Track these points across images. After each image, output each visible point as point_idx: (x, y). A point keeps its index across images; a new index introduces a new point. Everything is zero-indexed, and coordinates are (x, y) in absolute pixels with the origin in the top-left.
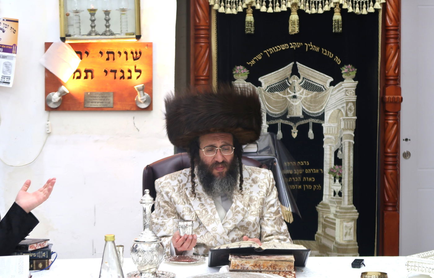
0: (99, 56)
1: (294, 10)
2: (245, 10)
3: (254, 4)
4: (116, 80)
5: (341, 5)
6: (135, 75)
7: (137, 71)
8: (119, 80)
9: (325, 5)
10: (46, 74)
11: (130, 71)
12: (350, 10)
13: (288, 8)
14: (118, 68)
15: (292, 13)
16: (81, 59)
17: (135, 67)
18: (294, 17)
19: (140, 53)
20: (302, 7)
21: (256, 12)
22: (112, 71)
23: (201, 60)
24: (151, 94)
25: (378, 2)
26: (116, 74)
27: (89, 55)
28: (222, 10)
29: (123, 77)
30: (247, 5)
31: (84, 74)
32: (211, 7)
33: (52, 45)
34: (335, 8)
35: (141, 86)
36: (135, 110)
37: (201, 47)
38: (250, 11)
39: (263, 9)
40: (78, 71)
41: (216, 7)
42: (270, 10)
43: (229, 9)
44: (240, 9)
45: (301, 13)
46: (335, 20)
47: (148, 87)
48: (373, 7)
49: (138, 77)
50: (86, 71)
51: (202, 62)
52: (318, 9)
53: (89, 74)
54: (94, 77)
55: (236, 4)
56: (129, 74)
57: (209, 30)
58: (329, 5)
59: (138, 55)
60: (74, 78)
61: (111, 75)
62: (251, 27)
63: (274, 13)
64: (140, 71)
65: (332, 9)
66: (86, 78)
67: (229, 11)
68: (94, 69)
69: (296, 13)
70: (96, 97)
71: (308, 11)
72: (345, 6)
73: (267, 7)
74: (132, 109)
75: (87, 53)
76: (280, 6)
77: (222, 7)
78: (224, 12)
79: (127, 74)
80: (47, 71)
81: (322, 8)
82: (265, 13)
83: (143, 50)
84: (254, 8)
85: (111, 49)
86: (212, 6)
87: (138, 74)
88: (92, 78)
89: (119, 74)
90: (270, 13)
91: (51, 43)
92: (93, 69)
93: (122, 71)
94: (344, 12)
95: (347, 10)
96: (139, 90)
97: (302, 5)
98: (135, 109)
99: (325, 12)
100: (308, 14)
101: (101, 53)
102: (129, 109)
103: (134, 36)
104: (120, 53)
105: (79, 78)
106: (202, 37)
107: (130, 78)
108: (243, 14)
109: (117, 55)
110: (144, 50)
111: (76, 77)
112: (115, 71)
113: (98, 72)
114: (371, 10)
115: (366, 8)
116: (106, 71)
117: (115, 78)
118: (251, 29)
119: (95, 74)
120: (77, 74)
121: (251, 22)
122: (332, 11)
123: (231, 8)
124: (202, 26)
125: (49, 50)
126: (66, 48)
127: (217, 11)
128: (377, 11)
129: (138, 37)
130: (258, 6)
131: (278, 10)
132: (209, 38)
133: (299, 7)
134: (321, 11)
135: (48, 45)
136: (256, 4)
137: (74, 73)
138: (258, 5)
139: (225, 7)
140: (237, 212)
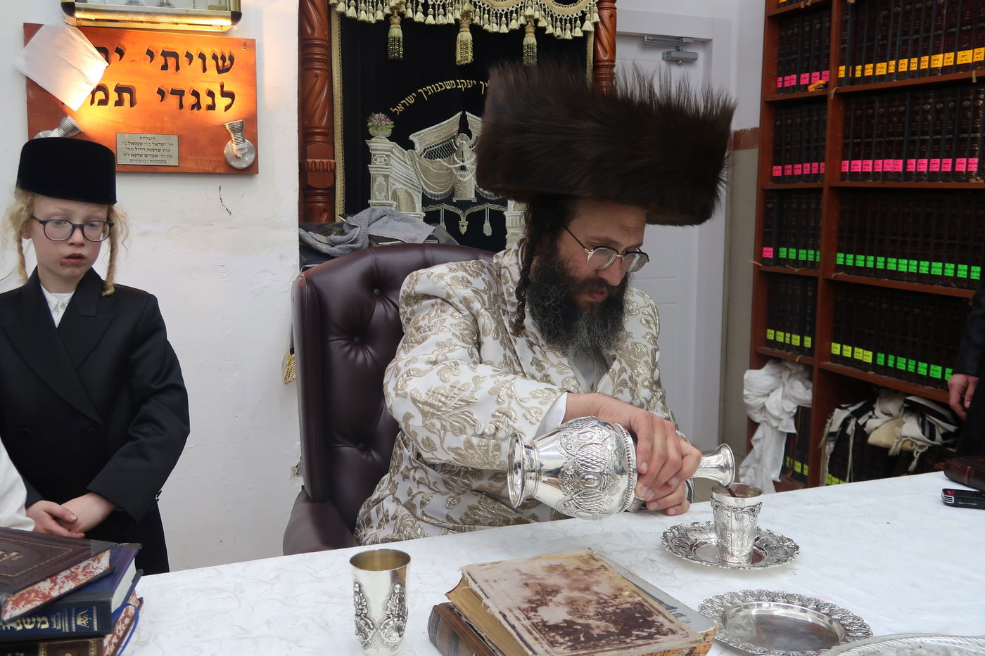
0: (145, 60)
1: (465, 25)
2: (387, 17)
3: (403, 8)
4: (183, 111)
5: (536, 21)
6: (222, 102)
7: (224, 94)
8: (189, 111)
9: (511, 20)
10: (30, 92)
11: (211, 94)
12: (550, 30)
13: (456, 20)
14: (187, 86)
15: (461, 30)
16: (107, 60)
17: (222, 87)
18: (465, 36)
19: (232, 59)
20: (477, 20)
21: (407, 23)
22: (174, 92)
23: (316, 99)
24: (254, 141)
25: (590, 21)
26: (184, 98)
27: (125, 56)
28: (351, 13)
29: (197, 106)
30: (392, 9)
31: (114, 97)
32: (330, 8)
33: (42, 27)
34: (526, 25)
35: (237, 123)
36: (222, 172)
37: (316, 76)
38: (396, 20)
39: (419, 17)
40: (100, 88)
41: (341, 7)
42: (430, 20)
43: (363, 12)
44: (380, 16)
45: (475, 29)
46: (528, 45)
47: (248, 127)
48: (581, 28)
49: (228, 108)
50: (120, 90)
51: (318, 102)
52: (500, 25)
53: (126, 96)
54: (136, 103)
55: (373, 6)
56: (209, 101)
57: (329, 48)
58: (517, 20)
59: (228, 62)
60: (92, 102)
61: (173, 101)
62: (399, 46)
63: (435, 26)
64: (231, 95)
65: (522, 26)
66: (119, 103)
67: (363, 16)
68: (136, 86)
69: (468, 30)
70: (141, 144)
71: (486, 27)
72: (542, 24)
73: (426, 14)
74: (218, 171)
75: (121, 53)
76: (445, 15)
77: (352, 9)
78: (355, 15)
79: (205, 101)
80: (31, 85)
81: (507, 25)
82: (421, 25)
83: (236, 54)
84: (402, 15)
85: (171, 47)
86: (335, 5)
87: (228, 101)
88: (132, 104)
89: (189, 100)
90: (430, 25)
91: (38, 26)
92: (133, 87)
93: (196, 94)
94: (540, 32)
95: (544, 29)
96: (234, 131)
97: (478, 18)
98: (222, 170)
99: (512, 31)
100: (486, 31)
101: (150, 54)
102: (210, 169)
103: (229, 13)
104: (189, 56)
105: (103, 102)
106: (318, 60)
107: (212, 107)
108: (385, 24)
109: (183, 60)
110: (239, 54)
111: (96, 101)
112: (180, 93)
113: (146, 93)
114: (578, 33)
115: (571, 30)
116: (161, 92)
117: (181, 106)
118: (399, 51)
119: (138, 96)
120: (100, 95)
121: (399, 38)
122: (522, 31)
123: (366, 11)
124: (316, 39)
125: (34, 40)
126: (73, 39)
127: (342, 16)
128: (586, 33)
129: (236, 17)
130: (409, 13)
131: (441, 20)
132: (328, 62)
133: (472, 20)
134: (504, 30)
135: (30, 30)
136: (406, 9)
137: (93, 93)
138: (410, 10)
139: (356, 8)
140: (622, 385)
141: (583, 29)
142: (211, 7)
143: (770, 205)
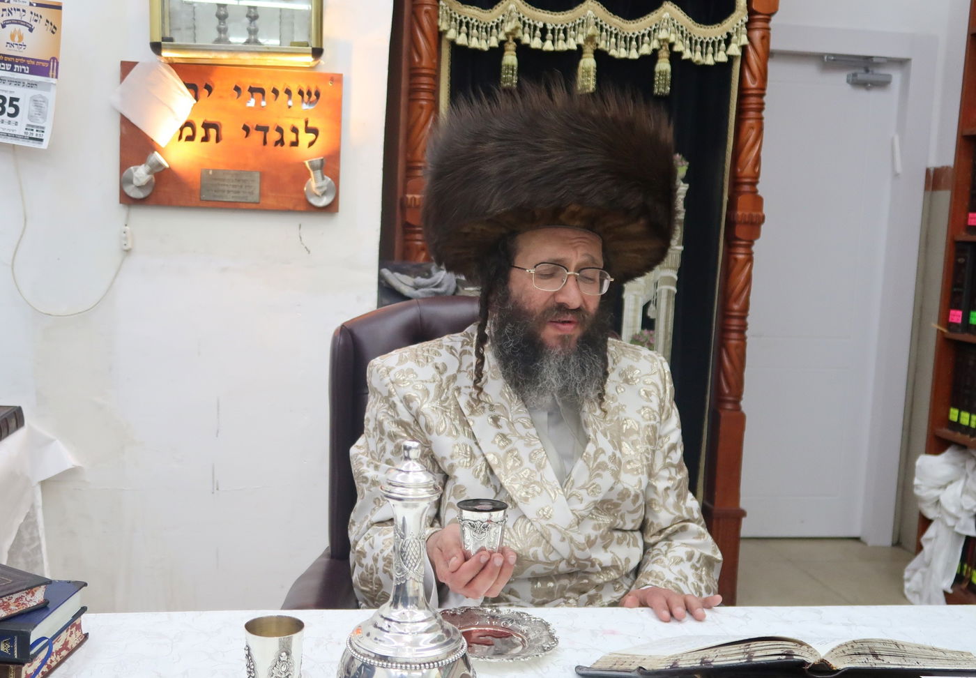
0: (232, 95)
1: (589, 51)
2: (502, 43)
3: (519, 34)
4: (266, 147)
5: (671, 45)
6: (305, 138)
7: (308, 130)
8: (273, 147)
9: (643, 43)
10: (124, 128)
11: (295, 130)
12: (687, 55)
13: (579, 46)
14: (271, 122)
15: (584, 56)
16: (196, 98)
17: (307, 123)
18: (588, 62)
19: (317, 94)
20: (602, 45)
21: (522, 50)
22: (258, 128)
23: (421, 131)
24: (336, 179)
25: (736, 43)
26: (268, 134)
27: (213, 93)
28: (461, 40)
29: (281, 142)
30: (507, 35)
31: (200, 132)
32: (440, 34)
33: (137, 65)
34: (659, 50)
35: (317, 160)
36: (302, 209)
37: (422, 107)
38: (511, 46)
39: (536, 43)
40: (188, 124)
41: (452, 34)
42: (548, 46)
43: (475, 40)
44: (494, 42)
45: (600, 55)
46: (660, 73)
47: (330, 165)
48: (725, 52)
49: (311, 144)
50: (206, 126)
51: (421, 135)
52: (630, 50)
53: (213, 132)
54: (221, 139)
55: (486, 32)
56: (292, 137)
57: (436, 77)
58: (649, 44)
59: (314, 97)
60: (180, 138)
61: (257, 137)
62: (513, 74)
63: (555, 53)
64: (315, 131)
65: (655, 52)
66: (205, 139)
67: (474, 43)
68: (222, 122)
69: (592, 56)
70: (224, 180)
71: (613, 52)
72: (678, 48)
73: (543, 39)
74: (298, 208)
75: (209, 89)
76: (565, 40)
77: (463, 35)
78: (467, 44)
79: (289, 137)
80: (125, 121)
81: (638, 49)
82: (539, 52)
83: (322, 89)
84: (517, 41)
85: (258, 83)
86: (445, 32)
87: (311, 136)
88: (218, 140)
89: (273, 136)
90: (548, 52)
91: (134, 64)
92: (219, 123)
93: (280, 130)
94: (675, 57)
95: (680, 54)
96: (314, 168)
97: (603, 42)
98: (302, 207)
99: (643, 57)
100: (612, 58)
101: (237, 89)
102: (291, 206)
103: (309, 49)
104: (275, 92)
105: (191, 138)
106: (424, 90)
107: (295, 144)
108: (499, 51)
109: (269, 93)
110: (326, 88)
111: (184, 137)
112: (264, 129)
113: (231, 130)
114: (722, 57)
115: (713, 55)
116: (246, 128)
117: (265, 143)
118: (513, 80)
119: (224, 132)
120: (188, 131)
121: (513, 66)
122: (654, 56)
123: (478, 38)
124: (424, 68)
125: (129, 77)
126: (165, 76)
127: (453, 43)
128: (731, 58)
129: (317, 53)
130: (526, 39)
131: (561, 46)
132: (435, 92)
133: (597, 45)
134: (634, 55)
135: (127, 67)
136: (523, 34)
137: (181, 129)
138: (527, 36)
139: (468, 35)
140: (599, 468)
141: (729, 53)
142: (293, 44)
143: (961, 260)
